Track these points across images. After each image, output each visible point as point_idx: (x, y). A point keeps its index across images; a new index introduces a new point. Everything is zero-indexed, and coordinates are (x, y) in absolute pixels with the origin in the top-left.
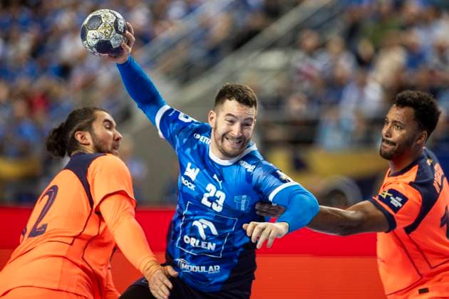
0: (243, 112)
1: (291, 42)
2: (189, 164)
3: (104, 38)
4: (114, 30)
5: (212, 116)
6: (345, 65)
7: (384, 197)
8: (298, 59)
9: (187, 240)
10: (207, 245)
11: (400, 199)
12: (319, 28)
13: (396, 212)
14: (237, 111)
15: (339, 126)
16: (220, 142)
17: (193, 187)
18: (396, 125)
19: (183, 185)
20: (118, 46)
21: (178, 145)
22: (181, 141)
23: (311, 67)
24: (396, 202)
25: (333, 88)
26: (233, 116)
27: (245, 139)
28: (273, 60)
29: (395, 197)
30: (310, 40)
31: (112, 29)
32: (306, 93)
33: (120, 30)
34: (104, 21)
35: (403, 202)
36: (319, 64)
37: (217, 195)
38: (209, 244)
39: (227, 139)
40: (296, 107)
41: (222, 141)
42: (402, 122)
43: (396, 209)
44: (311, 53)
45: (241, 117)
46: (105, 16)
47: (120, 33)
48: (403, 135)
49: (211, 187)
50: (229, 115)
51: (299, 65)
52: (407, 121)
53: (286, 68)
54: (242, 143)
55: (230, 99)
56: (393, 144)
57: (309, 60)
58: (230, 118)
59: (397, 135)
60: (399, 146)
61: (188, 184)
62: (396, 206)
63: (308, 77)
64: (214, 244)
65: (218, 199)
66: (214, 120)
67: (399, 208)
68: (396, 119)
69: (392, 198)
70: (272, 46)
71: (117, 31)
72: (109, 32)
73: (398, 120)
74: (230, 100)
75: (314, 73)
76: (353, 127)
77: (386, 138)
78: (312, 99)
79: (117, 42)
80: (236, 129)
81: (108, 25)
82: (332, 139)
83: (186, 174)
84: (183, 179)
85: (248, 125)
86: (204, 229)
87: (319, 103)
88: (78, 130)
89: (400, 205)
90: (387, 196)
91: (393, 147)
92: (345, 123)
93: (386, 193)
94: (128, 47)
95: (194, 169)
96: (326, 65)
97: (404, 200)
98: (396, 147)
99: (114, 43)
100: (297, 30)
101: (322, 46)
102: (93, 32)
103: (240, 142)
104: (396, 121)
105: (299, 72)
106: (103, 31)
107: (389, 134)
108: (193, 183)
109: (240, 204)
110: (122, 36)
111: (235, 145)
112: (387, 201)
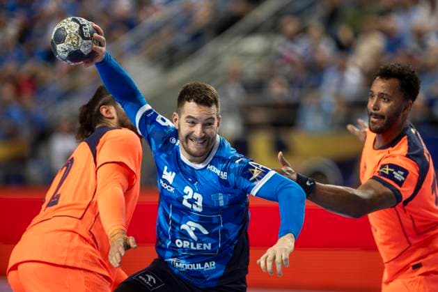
0: (203, 112)
1: (272, 27)
2: (166, 168)
3: (73, 49)
4: (81, 38)
5: (175, 117)
6: (326, 50)
7: (387, 173)
8: (279, 44)
9: (179, 243)
10: (202, 247)
11: (402, 173)
12: (298, 14)
13: (401, 186)
14: (196, 113)
15: (319, 109)
16: (185, 144)
17: (172, 189)
18: (382, 98)
19: (163, 188)
20: (89, 51)
21: (154, 148)
22: (157, 145)
23: (292, 51)
24: (398, 176)
25: (314, 72)
26: (192, 117)
27: (209, 138)
28: (255, 44)
29: (397, 171)
30: (291, 25)
31: (78, 38)
32: (287, 77)
33: (87, 36)
34: (68, 32)
35: (405, 176)
36: (300, 49)
37: (195, 197)
38: (205, 245)
39: (191, 140)
40: (278, 90)
41: (187, 142)
42: (389, 94)
43: (400, 183)
44: (292, 38)
45: (201, 118)
46: (68, 26)
47: (88, 39)
48: (391, 107)
49: (188, 189)
50: (189, 117)
51: (280, 49)
52: (394, 93)
53: (267, 53)
54: (206, 142)
55: (189, 100)
56: (382, 117)
57: (289, 45)
58: (190, 120)
59: (385, 107)
60: (389, 119)
61: (167, 187)
62: (400, 180)
63: (290, 61)
64: (210, 244)
65: (197, 201)
66: (177, 122)
67: (403, 181)
68: (382, 91)
69: (394, 173)
70: (254, 31)
71: (84, 38)
72: (76, 42)
73: (385, 92)
74: (189, 102)
75: (295, 58)
76: (334, 110)
77: (373, 111)
78: (293, 83)
79: (87, 49)
80: (198, 130)
81: (73, 35)
82: (312, 121)
83: (164, 177)
84: (162, 182)
85: (210, 124)
86: (194, 231)
87: (301, 87)
88: (103, 104)
89: (403, 178)
90: (389, 171)
91: (382, 120)
92: (325, 107)
93: (387, 169)
94: (100, 48)
95: (170, 173)
96: (306, 50)
97: (406, 173)
98: (385, 120)
99: (85, 50)
100: (279, 15)
101: (303, 31)
102: (61, 45)
103: (205, 141)
104: (382, 94)
105: (280, 56)
106: (70, 43)
107: (377, 107)
108: (171, 186)
109: (218, 201)
110: (90, 41)
111: (200, 146)
112: (391, 176)
